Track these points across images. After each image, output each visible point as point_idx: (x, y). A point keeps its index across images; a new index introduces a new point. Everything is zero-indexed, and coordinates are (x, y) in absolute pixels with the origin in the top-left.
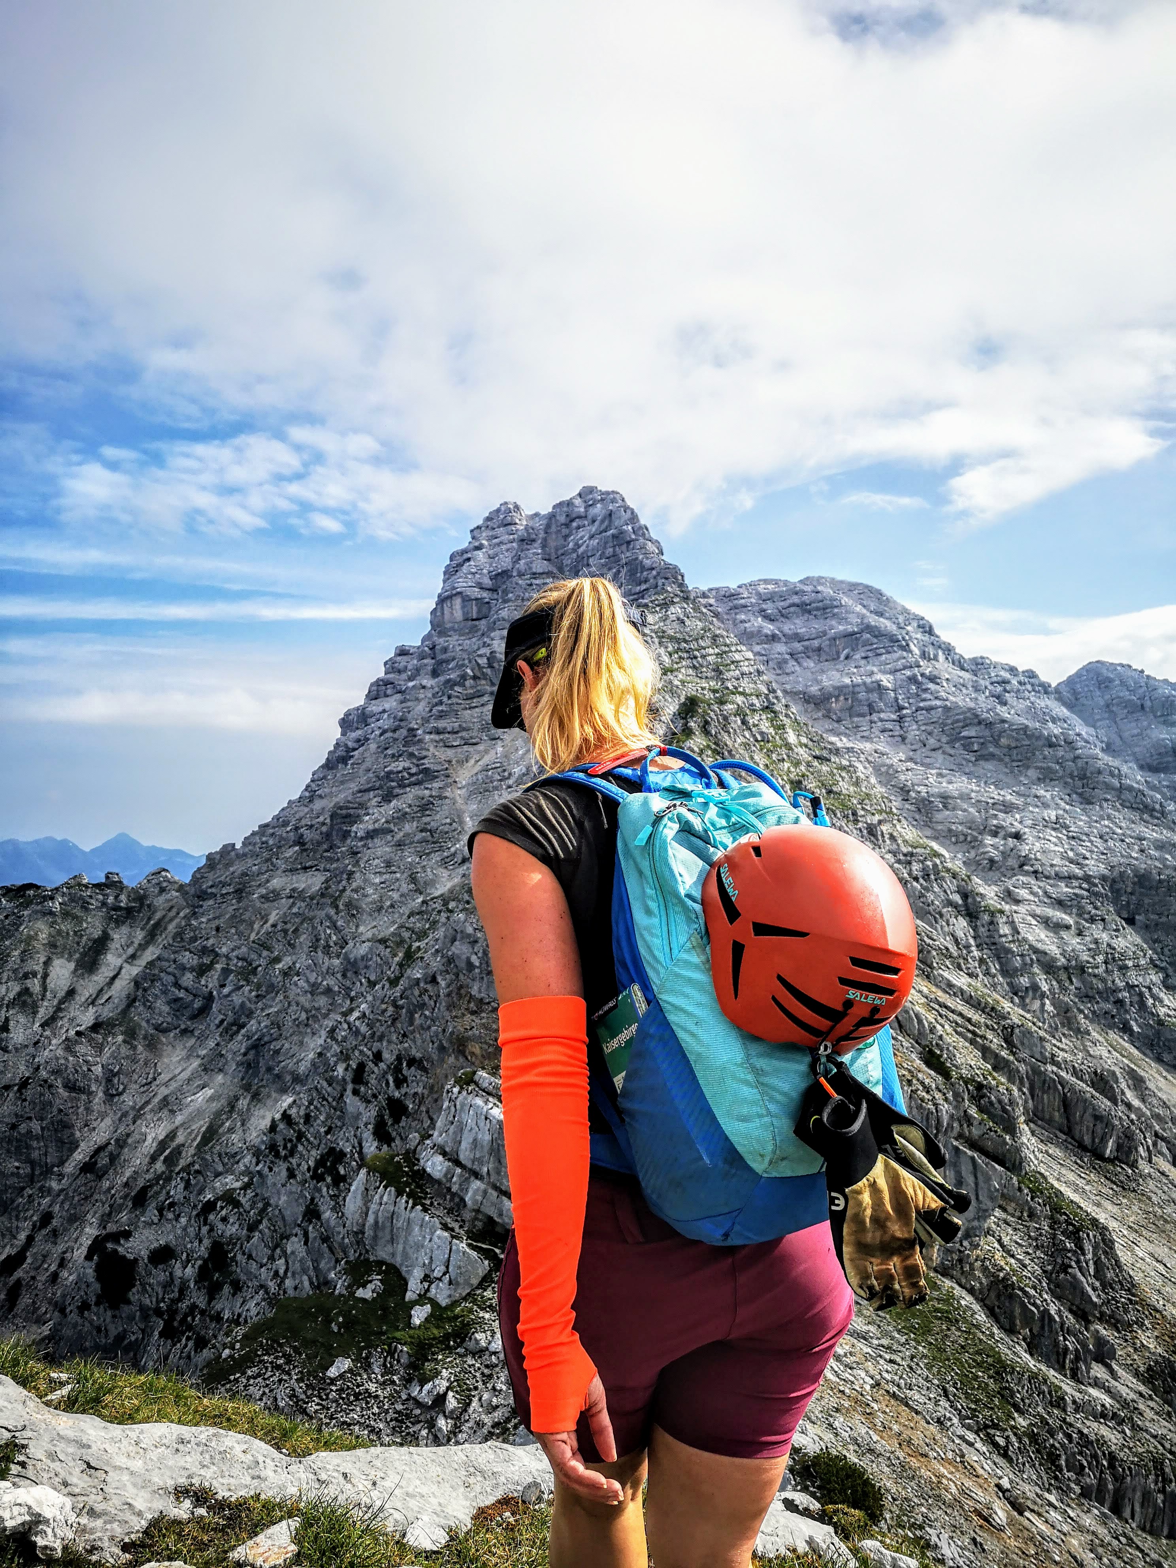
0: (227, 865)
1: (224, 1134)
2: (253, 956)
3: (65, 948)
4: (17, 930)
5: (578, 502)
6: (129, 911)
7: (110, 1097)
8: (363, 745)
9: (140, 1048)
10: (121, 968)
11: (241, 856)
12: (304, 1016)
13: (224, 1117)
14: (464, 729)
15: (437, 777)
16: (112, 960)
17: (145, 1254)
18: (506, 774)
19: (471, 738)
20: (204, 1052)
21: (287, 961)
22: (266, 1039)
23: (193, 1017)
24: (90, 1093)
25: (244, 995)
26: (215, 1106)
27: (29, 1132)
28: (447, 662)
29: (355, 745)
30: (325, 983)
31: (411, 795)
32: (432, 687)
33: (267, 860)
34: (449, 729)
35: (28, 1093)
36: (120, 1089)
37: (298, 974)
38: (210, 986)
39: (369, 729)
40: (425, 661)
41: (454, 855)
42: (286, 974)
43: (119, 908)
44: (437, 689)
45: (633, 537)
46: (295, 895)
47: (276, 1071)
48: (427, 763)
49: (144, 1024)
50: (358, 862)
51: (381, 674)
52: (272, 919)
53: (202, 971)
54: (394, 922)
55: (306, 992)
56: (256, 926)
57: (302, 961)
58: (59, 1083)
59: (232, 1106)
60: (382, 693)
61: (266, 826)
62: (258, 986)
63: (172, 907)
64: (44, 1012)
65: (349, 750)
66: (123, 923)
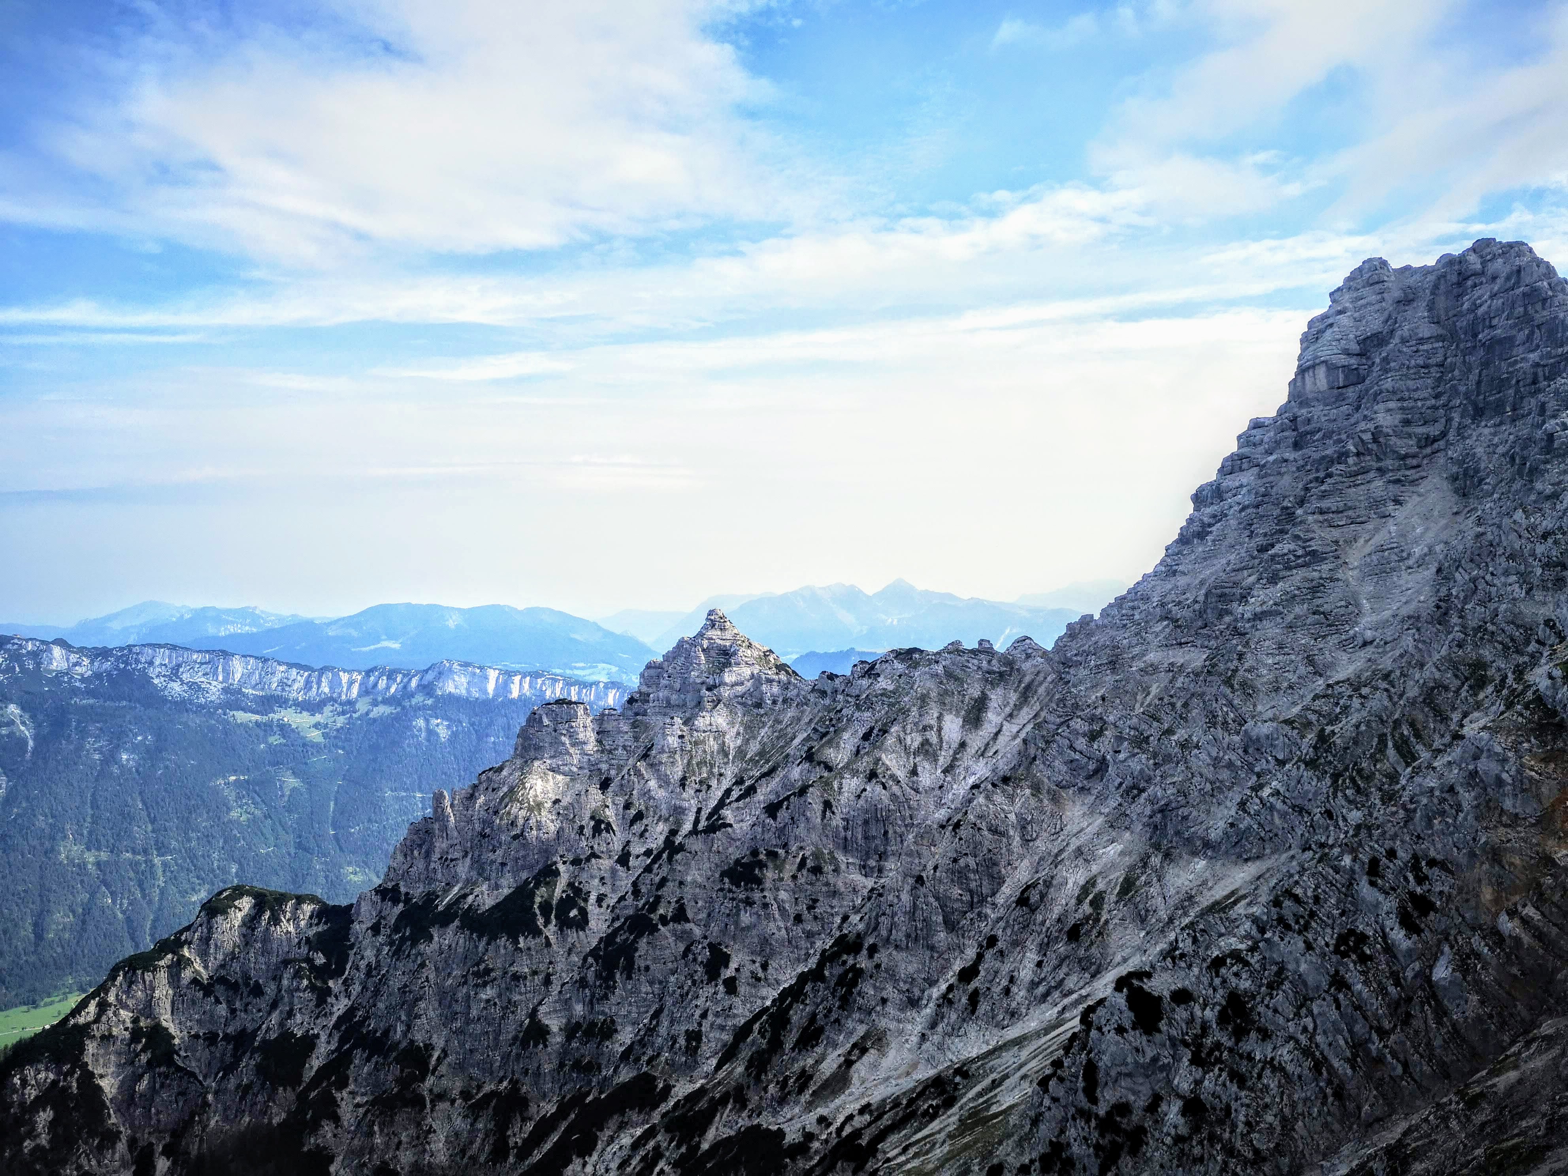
0: (1089, 635)
1: (1142, 887)
2: (1146, 727)
3: (952, 705)
4: (912, 688)
5: (1472, 258)
6: (1001, 674)
7: (1026, 841)
8: (1220, 520)
9: (1046, 802)
10: (1002, 726)
11: (1101, 627)
12: (1208, 787)
13: (1138, 871)
14: (1350, 508)
15: (1326, 559)
16: (992, 718)
17: (1166, 994)
18: (1405, 555)
19: (1359, 516)
20: (1107, 810)
21: (1181, 734)
22: (1173, 805)
23: (1089, 777)
24: (1009, 837)
25: (1139, 763)
26: (1128, 860)
27: (967, 866)
28: (1312, 433)
29: (1212, 521)
30: (1226, 757)
31: (1298, 576)
32: (1295, 460)
33: (1136, 634)
34: (1334, 509)
35: (963, 832)
36: (1035, 835)
37: (1197, 747)
38: (1103, 751)
39: (1225, 504)
40: (1285, 434)
41: (1354, 638)
42: (1184, 745)
43: (994, 673)
44: (1301, 463)
45: (1550, 293)
46: (1174, 670)
47: (1186, 835)
48: (1314, 546)
49: (1046, 780)
50: (1247, 643)
51: (1235, 449)
52: (1154, 690)
53: (1093, 737)
54: (1294, 704)
55: (1208, 765)
56: (1139, 697)
57: (1198, 735)
58: (984, 826)
59: (1144, 862)
60: (1237, 468)
61: (1123, 598)
62: (1155, 755)
63: (1039, 672)
64: (944, 759)
65: (1204, 525)
66: (998, 685)
